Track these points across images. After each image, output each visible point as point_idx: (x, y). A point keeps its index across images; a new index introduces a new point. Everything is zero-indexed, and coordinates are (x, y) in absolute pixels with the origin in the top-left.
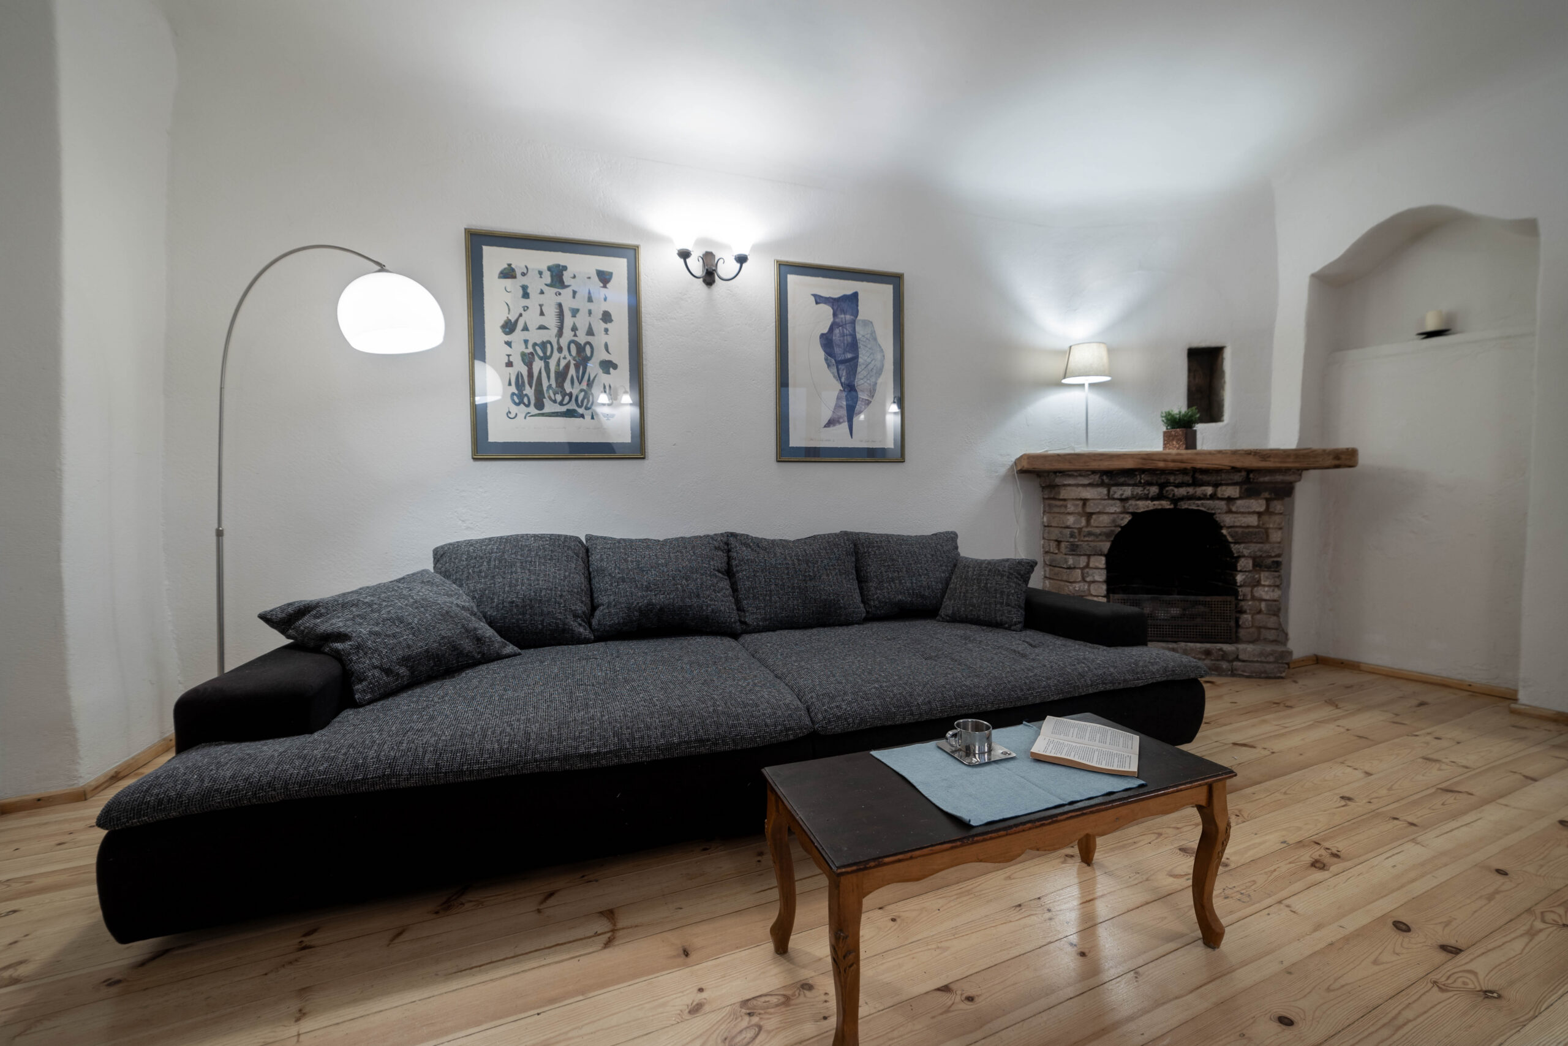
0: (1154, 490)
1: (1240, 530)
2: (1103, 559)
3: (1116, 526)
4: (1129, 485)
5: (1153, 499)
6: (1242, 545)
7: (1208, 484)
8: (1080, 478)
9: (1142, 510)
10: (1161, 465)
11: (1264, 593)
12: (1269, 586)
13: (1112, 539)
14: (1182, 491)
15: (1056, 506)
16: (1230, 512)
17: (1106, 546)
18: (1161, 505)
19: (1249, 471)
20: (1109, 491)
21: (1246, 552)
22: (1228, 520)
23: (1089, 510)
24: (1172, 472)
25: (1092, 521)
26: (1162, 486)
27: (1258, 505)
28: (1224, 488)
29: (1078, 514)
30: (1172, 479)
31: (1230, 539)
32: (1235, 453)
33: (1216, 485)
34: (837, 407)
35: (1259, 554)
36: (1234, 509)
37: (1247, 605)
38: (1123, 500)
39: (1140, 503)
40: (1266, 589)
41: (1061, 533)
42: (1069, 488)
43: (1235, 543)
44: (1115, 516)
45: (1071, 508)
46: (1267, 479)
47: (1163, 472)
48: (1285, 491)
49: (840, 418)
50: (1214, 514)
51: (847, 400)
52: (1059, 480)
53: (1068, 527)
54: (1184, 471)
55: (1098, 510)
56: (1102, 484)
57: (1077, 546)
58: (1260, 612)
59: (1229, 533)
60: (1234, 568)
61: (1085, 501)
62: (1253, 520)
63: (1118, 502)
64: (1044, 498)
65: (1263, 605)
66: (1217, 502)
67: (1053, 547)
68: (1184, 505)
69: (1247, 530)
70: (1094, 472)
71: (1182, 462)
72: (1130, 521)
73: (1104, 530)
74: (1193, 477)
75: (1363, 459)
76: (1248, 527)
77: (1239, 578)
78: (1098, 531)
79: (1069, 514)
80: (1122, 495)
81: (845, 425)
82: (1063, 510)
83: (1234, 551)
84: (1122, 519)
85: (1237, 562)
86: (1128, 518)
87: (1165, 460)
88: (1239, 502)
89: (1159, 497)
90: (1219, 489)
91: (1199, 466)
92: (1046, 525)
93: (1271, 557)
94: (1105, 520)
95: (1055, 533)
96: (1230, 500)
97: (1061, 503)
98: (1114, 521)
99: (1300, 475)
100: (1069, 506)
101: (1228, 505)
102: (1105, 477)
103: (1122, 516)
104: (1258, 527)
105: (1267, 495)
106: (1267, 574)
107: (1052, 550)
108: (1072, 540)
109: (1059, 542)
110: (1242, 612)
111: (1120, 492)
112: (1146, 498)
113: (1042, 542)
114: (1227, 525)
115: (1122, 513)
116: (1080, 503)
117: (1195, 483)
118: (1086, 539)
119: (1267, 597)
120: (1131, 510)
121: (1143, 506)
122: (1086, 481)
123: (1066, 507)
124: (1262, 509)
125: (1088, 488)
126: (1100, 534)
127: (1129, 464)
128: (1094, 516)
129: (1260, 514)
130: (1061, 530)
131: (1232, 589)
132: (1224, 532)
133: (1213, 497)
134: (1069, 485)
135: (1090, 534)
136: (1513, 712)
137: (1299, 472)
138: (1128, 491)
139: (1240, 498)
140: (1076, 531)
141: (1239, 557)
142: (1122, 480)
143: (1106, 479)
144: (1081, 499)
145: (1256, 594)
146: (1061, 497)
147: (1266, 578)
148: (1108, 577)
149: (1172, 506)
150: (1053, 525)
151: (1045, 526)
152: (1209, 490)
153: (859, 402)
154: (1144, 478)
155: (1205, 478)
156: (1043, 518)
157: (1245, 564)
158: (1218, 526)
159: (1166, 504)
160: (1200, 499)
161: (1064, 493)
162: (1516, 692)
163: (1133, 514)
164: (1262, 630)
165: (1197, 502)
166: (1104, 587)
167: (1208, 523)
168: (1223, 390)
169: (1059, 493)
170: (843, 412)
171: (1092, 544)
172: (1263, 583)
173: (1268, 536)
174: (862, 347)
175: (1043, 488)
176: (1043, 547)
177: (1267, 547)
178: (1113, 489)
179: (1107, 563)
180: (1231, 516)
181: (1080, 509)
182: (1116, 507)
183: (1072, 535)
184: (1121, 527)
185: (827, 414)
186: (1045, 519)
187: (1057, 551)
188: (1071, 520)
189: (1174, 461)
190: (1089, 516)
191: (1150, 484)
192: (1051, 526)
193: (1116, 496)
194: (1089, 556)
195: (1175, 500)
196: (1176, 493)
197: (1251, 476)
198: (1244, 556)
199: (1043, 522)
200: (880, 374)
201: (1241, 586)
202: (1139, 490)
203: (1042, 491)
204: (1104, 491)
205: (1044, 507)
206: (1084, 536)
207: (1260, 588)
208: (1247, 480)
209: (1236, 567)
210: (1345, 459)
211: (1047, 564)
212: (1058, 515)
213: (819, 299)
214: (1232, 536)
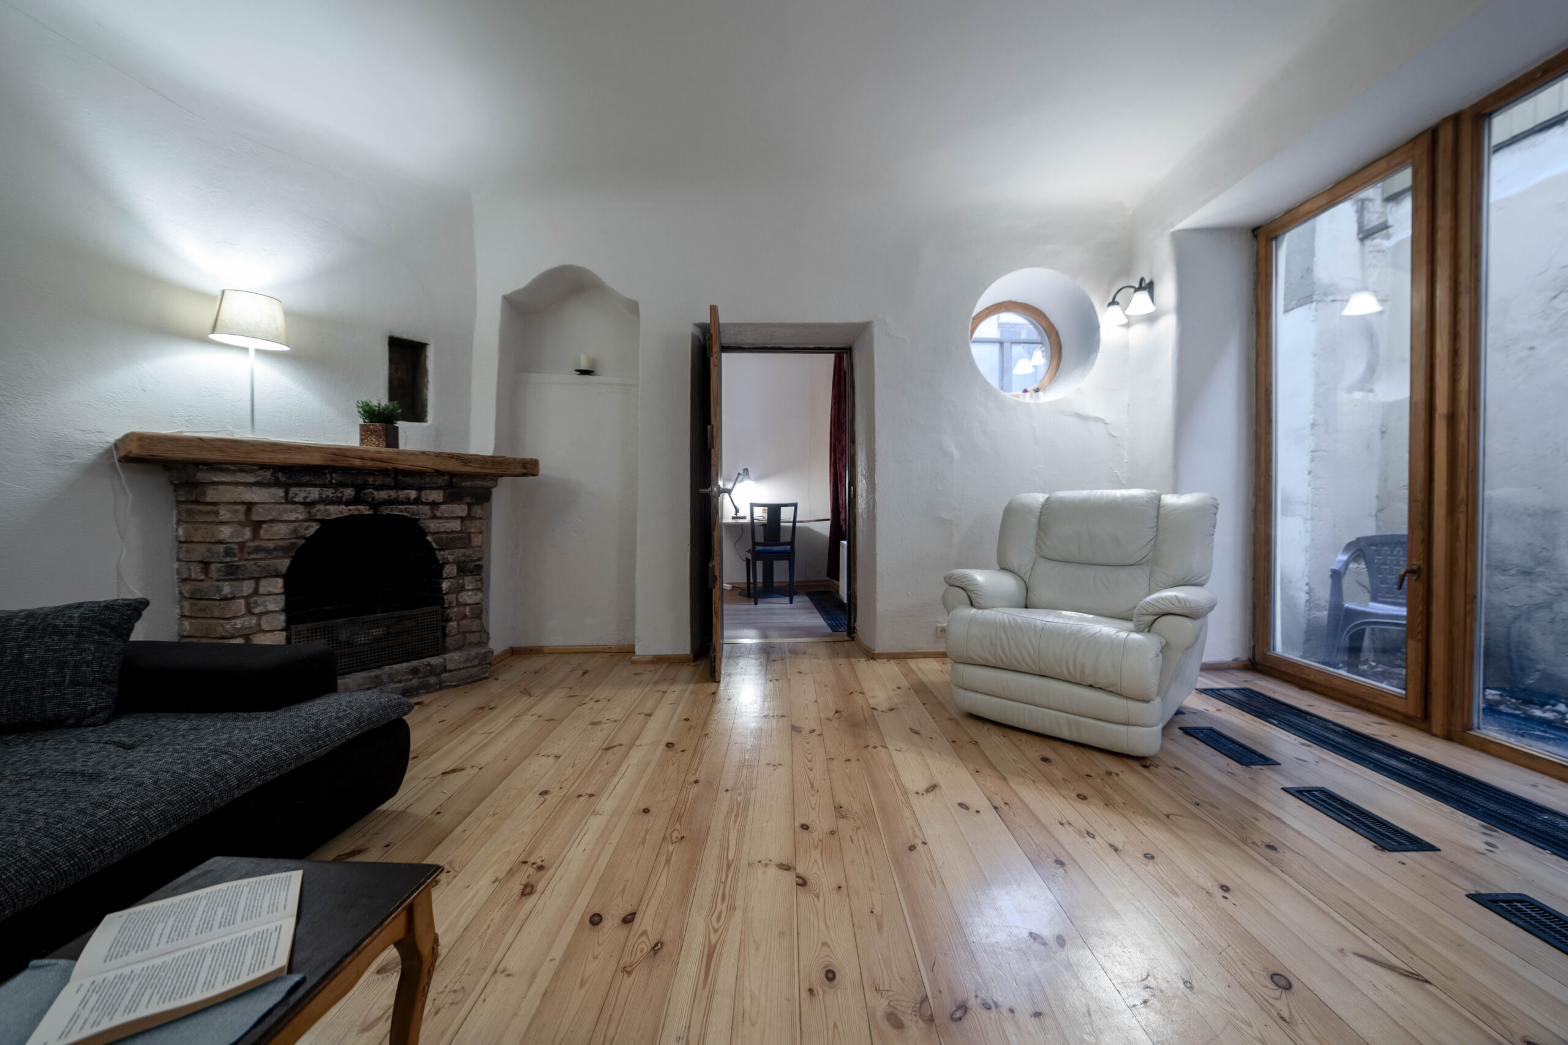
0: (349, 492)
1: (444, 536)
2: (280, 582)
3: (298, 538)
4: (315, 486)
5: (347, 503)
6: (447, 552)
7: (412, 488)
8: (239, 474)
9: (334, 516)
10: (357, 463)
11: (468, 597)
12: (472, 590)
13: (293, 554)
14: (383, 495)
15: (200, 512)
16: (434, 517)
17: (284, 564)
18: (358, 510)
19: (452, 475)
20: (287, 493)
21: (450, 558)
22: (433, 525)
23: (255, 517)
24: (371, 472)
25: (262, 532)
26: (359, 488)
27: (460, 510)
28: (428, 492)
29: (239, 523)
30: (371, 480)
31: (435, 546)
32: (438, 455)
33: (420, 489)
35: (462, 559)
36: (438, 514)
37: (453, 612)
38: (308, 504)
39: (332, 509)
40: (470, 593)
41: (208, 550)
42: (222, 487)
43: (440, 550)
44: (297, 524)
45: (225, 514)
46: (468, 484)
47: (360, 471)
48: (483, 497)
50: (419, 519)
52: (202, 476)
53: (221, 542)
54: (385, 472)
55: (271, 517)
56: (276, 484)
57: (238, 567)
58: (464, 617)
59: (434, 539)
60: (439, 576)
61: (250, 506)
62: (456, 525)
63: (300, 507)
64: (178, 502)
65: (467, 609)
66: (421, 507)
67: (196, 571)
68: (386, 511)
69: (451, 536)
70: (263, 467)
71: (382, 461)
72: (317, 531)
73: (281, 543)
74: (396, 479)
75: (543, 469)
76: (452, 532)
77: (445, 585)
78: (271, 545)
79: (222, 523)
80: (306, 497)
82: (211, 518)
83: (440, 558)
84: (307, 528)
85: (442, 568)
86: (314, 527)
87: (362, 458)
88: (443, 507)
89: (355, 501)
90: (423, 492)
91: (401, 466)
92: (183, 539)
93: (473, 561)
94: (282, 530)
95: (200, 552)
96: (434, 505)
97: (209, 508)
98: (295, 531)
99: (496, 481)
100: (222, 512)
101: (432, 510)
102: (280, 475)
103: (306, 524)
104: (461, 532)
105: (468, 500)
106: (470, 578)
107: (193, 576)
108: (228, 559)
109: (206, 565)
110: (449, 620)
111: (304, 494)
112: (339, 502)
113: (176, 565)
114: (432, 531)
115: (306, 520)
116: (242, 509)
117: (398, 486)
118: (254, 556)
119: (470, 601)
120: (319, 517)
121: (335, 511)
122: (251, 479)
123: (217, 513)
124: (464, 514)
125: (254, 488)
126: (275, 549)
127: (316, 460)
128: (264, 526)
129: (462, 519)
130: (209, 546)
131: (437, 598)
132: (429, 538)
133: (417, 501)
134: (223, 483)
135: (258, 549)
136: (633, 663)
137: (495, 478)
138: (314, 493)
139: (444, 503)
140: (235, 546)
141: (444, 564)
142: (306, 479)
143: (282, 478)
144: (243, 503)
145: (461, 600)
146: (208, 500)
147: (469, 582)
148: (287, 602)
149: (371, 512)
150: (195, 539)
151: (181, 542)
152: (413, 494)
154: (336, 478)
155: (409, 480)
156: (177, 530)
157: (450, 570)
158: (423, 533)
159: (364, 510)
160: (403, 503)
161: (211, 495)
162: (633, 647)
163: (322, 522)
164: (467, 635)
165: (402, 507)
166: (282, 617)
167: (412, 529)
168: (427, 389)
169: (204, 494)
171: (261, 563)
172: (467, 588)
173: (470, 540)
175: (176, 487)
176: (178, 573)
177: (469, 551)
178: (294, 490)
179: (286, 586)
180: (435, 521)
181: (241, 517)
182: (299, 514)
183: (228, 553)
184: (305, 538)
186: (181, 532)
187: (203, 577)
188: (226, 532)
189: (372, 459)
190: (257, 526)
191: (345, 485)
192: (192, 542)
193: (297, 499)
194: (257, 580)
195: (375, 505)
196: (376, 497)
197: (454, 480)
198: (449, 563)
199: (177, 536)
201: (447, 594)
202: (329, 493)
203: (175, 491)
204: (280, 493)
205: (179, 513)
206: (249, 553)
207: (464, 593)
208: (450, 485)
209: (441, 574)
210: (529, 468)
211: (185, 597)
212: (204, 526)
214: (437, 543)
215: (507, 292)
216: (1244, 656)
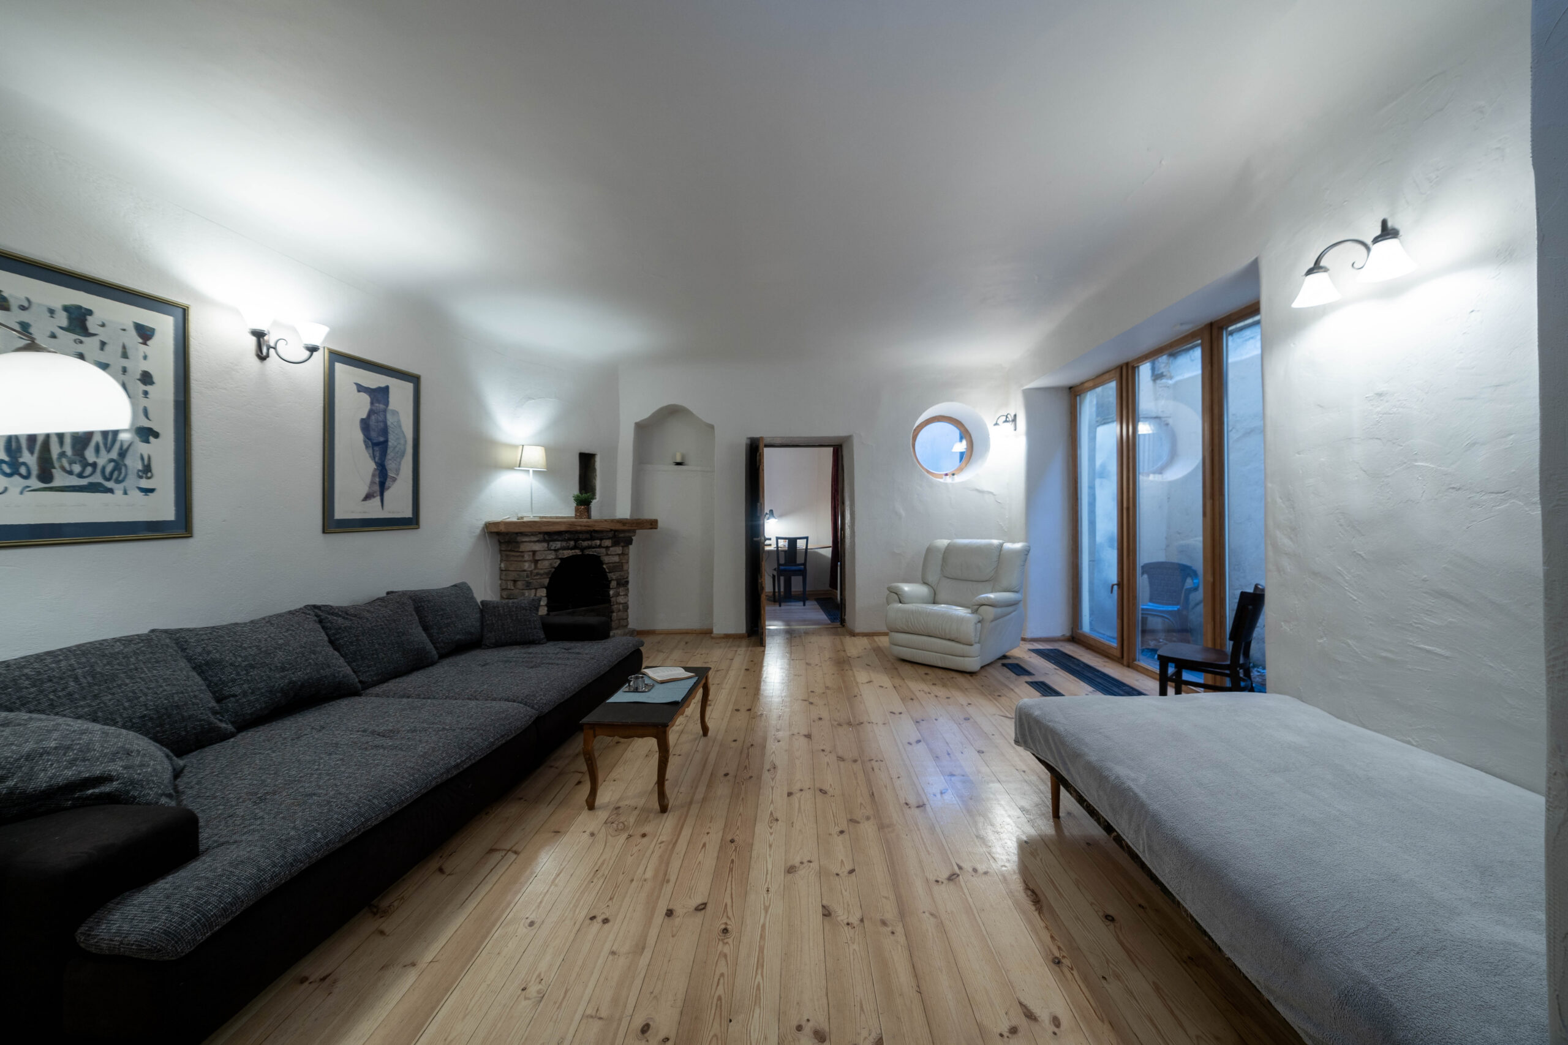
0: (572, 543)
1: (611, 565)
2: (545, 590)
3: (552, 568)
4: (558, 541)
5: (572, 549)
6: (612, 574)
7: (597, 539)
8: (532, 537)
9: (566, 556)
11: (621, 599)
12: (624, 595)
13: (550, 576)
14: (585, 544)
15: (513, 556)
16: (607, 555)
17: (546, 581)
18: (575, 552)
19: (615, 531)
20: (548, 545)
21: (614, 577)
22: (606, 559)
23: (537, 558)
24: (581, 532)
25: (539, 565)
26: (576, 541)
27: (619, 550)
28: (604, 541)
29: (530, 561)
30: (581, 536)
31: (607, 570)
33: (601, 539)
34: (372, 483)
35: (619, 577)
36: (609, 553)
37: (615, 607)
38: (556, 550)
39: (565, 552)
40: (622, 597)
41: (518, 575)
42: (525, 544)
43: (609, 573)
44: (551, 561)
45: (525, 557)
46: (622, 535)
47: (577, 532)
48: (629, 542)
49: (375, 492)
50: (600, 556)
51: (380, 477)
52: (515, 539)
53: (521, 571)
54: (587, 532)
55: (542, 558)
56: (544, 541)
57: (530, 583)
58: (619, 611)
59: (607, 567)
60: (608, 587)
61: (534, 552)
62: (616, 559)
63: (553, 552)
64: (501, 551)
65: (621, 606)
66: (601, 549)
67: (510, 585)
68: (587, 552)
69: (614, 565)
70: (540, 533)
71: (586, 526)
72: (560, 564)
73: (546, 571)
74: (591, 535)
75: (660, 524)
76: (615, 563)
77: (611, 592)
78: (542, 572)
79: (525, 561)
80: (555, 547)
81: (378, 499)
82: (520, 559)
83: (609, 577)
84: (555, 563)
85: (610, 583)
86: (558, 562)
88: (611, 549)
89: (575, 548)
90: (603, 541)
91: (594, 528)
92: (504, 569)
93: (624, 579)
94: (546, 564)
95: (513, 575)
96: (607, 548)
97: (518, 554)
98: (551, 564)
99: (635, 532)
101: (606, 550)
102: (546, 536)
103: (556, 560)
104: (618, 563)
105: (622, 544)
106: (622, 588)
107: (509, 587)
108: (527, 579)
109: (515, 581)
110: (613, 612)
111: (554, 545)
112: (568, 548)
113: (500, 582)
114: (606, 562)
115: (555, 559)
116: (531, 553)
117: (592, 539)
118: (535, 578)
119: (622, 602)
120: (560, 557)
121: (567, 553)
122: (535, 539)
123: (523, 556)
124: (620, 552)
125: (537, 543)
126: (543, 574)
128: (539, 562)
129: (619, 555)
130: (518, 573)
131: (607, 600)
132: (604, 566)
133: (600, 546)
134: (526, 542)
135: (538, 574)
136: (712, 638)
137: (634, 531)
138: (558, 545)
139: (612, 547)
140: (529, 572)
141: (611, 580)
142: (556, 537)
143: (547, 537)
144: (533, 551)
145: (618, 601)
146: (517, 550)
147: (621, 591)
148: (548, 603)
149: (581, 553)
150: (510, 569)
151: (502, 570)
152: (598, 542)
153: (388, 479)
154: (567, 536)
155: (596, 535)
156: (500, 564)
157: (613, 584)
158: (602, 563)
159: (578, 552)
160: (594, 548)
162: (712, 629)
163: (561, 559)
164: (621, 621)
165: (593, 550)
166: (546, 609)
167: (597, 560)
169: (516, 547)
170: (377, 488)
171: (539, 580)
172: (621, 594)
173: (622, 566)
174: (391, 432)
175: (503, 544)
176: (500, 586)
177: (622, 573)
178: (551, 543)
179: (547, 593)
180: (608, 557)
181: (531, 558)
182: (552, 556)
183: (527, 577)
184: (555, 568)
185: (364, 490)
186: (503, 565)
187: (513, 588)
188: (526, 566)
189: (582, 525)
190: (536, 562)
191: (570, 539)
192: (509, 570)
193: (552, 548)
194: (536, 589)
195: (582, 549)
196: (583, 545)
197: (616, 533)
198: (613, 580)
199: (500, 568)
200: (403, 456)
201: (612, 597)
202: (564, 544)
203: (500, 545)
204: (545, 545)
205: (501, 556)
206: (534, 576)
207: (620, 597)
208: (614, 536)
209: (609, 586)
210: (653, 524)
211: (504, 598)
212: (516, 563)
213: (361, 388)
214: (608, 569)
215: (638, 420)
216: (1068, 634)
